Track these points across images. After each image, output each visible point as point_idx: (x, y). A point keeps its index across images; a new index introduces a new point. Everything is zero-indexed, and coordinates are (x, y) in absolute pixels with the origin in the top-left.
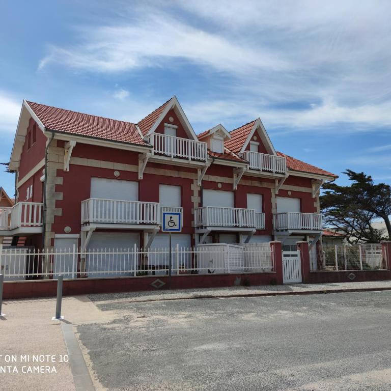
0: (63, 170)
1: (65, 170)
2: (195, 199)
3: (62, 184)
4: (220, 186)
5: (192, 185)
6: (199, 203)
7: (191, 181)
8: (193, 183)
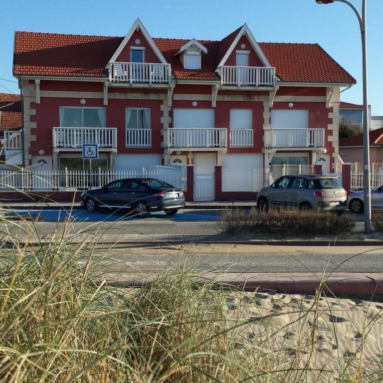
0: (35, 103)
1: (37, 103)
2: (165, 120)
3: (35, 114)
4: (195, 104)
5: (161, 105)
6: (169, 124)
7: (161, 102)
8: (163, 104)
